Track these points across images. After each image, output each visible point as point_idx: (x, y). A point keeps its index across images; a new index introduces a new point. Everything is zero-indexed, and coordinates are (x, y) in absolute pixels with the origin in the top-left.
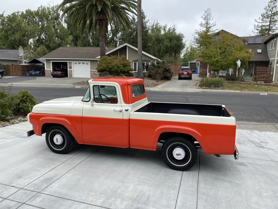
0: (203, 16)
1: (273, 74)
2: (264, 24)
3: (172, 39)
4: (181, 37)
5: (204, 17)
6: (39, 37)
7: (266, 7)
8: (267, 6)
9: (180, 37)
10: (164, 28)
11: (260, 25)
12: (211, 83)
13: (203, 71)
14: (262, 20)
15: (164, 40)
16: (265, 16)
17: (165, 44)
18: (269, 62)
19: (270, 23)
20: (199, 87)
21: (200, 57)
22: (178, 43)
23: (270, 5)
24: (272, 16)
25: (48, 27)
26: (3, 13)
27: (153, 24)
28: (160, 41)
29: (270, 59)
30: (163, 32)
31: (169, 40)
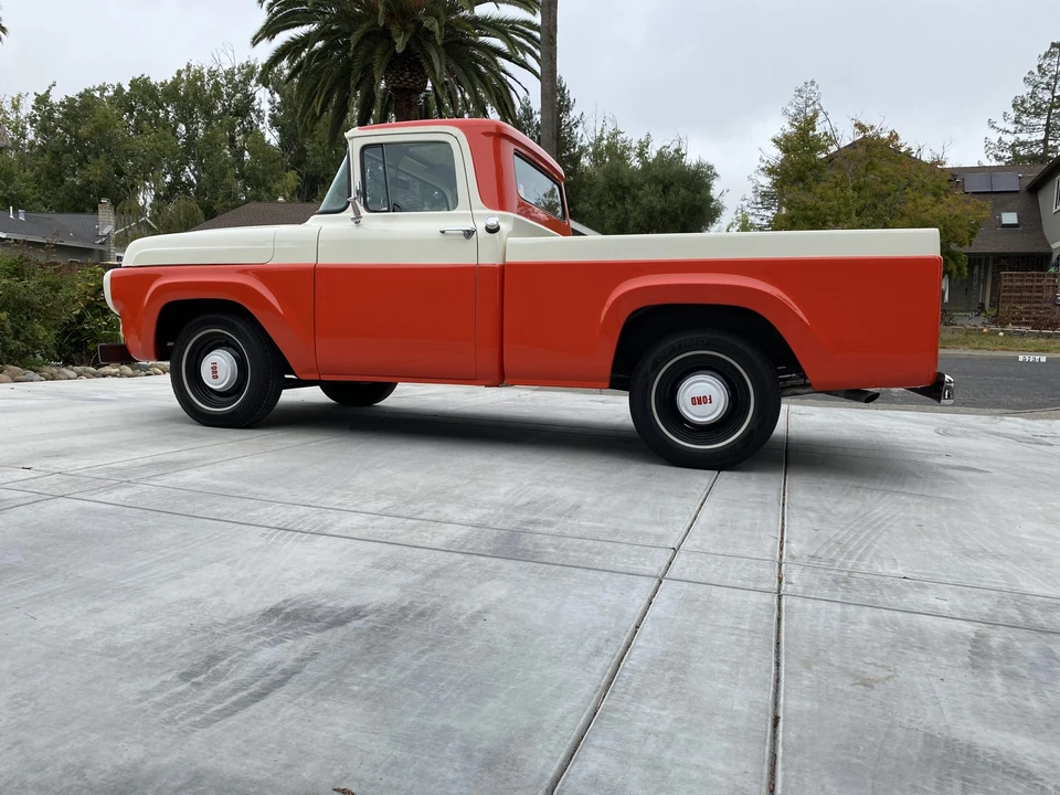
0: (789, 108)
2: (1024, 137)
3: (672, 184)
4: (707, 176)
5: (793, 111)
6: (177, 176)
7: (1031, 73)
8: (1036, 72)
9: (700, 178)
10: (642, 150)
11: (1009, 139)
14: (1016, 122)
15: (640, 187)
16: (1027, 105)
17: (644, 201)
18: (1049, 255)
19: (1047, 132)
22: (694, 200)
23: (1044, 66)
24: (1053, 106)
25: (209, 140)
26: (48, 92)
27: (598, 134)
28: (626, 189)
29: (1054, 246)
30: (635, 163)
31: (661, 188)
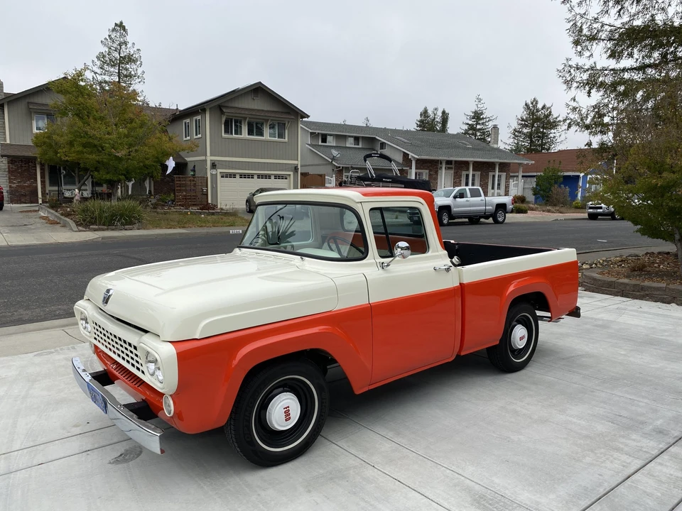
1: (207, 190)
2: (107, 78)
7: (106, 39)
8: (108, 38)
11: (100, 78)
12: (112, 216)
13: (22, 184)
14: (101, 68)
16: (107, 59)
19: (119, 78)
20: (80, 228)
21: (41, 146)
23: (113, 36)
24: (121, 62)
29: (188, 159)
